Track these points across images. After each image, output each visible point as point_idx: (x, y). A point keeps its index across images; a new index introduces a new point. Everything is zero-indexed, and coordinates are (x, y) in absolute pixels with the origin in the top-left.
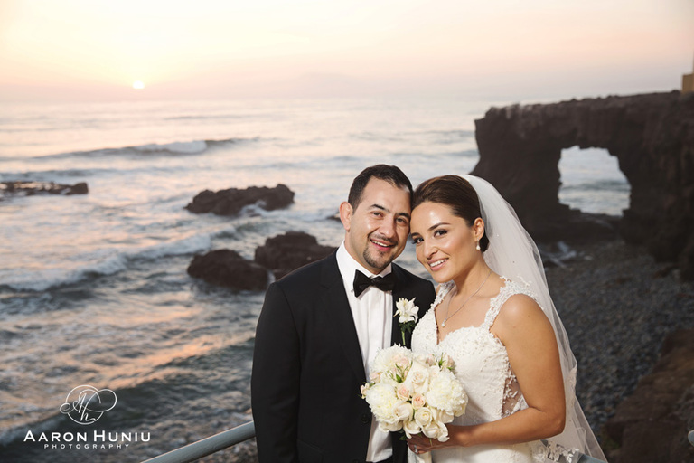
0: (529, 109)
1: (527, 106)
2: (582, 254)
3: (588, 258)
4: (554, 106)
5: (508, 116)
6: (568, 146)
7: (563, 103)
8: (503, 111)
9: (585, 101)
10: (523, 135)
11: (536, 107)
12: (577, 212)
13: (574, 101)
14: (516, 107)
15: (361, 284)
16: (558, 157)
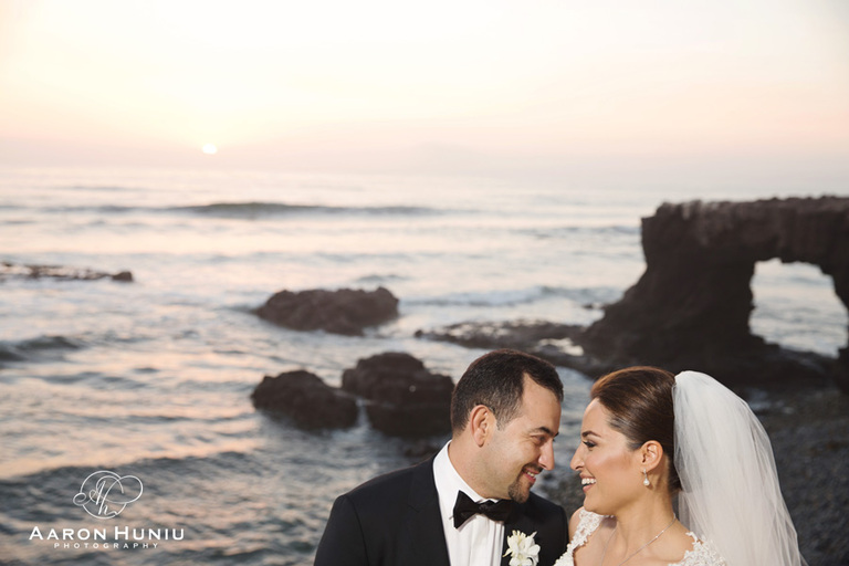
0: (715, 207)
1: (712, 203)
2: (779, 404)
3: (788, 410)
4: (748, 206)
5: (686, 214)
6: (766, 258)
7: (761, 202)
8: (679, 208)
9: (790, 200)
10: (704, 241)
11: (724, 204)
12: (775, 347)
13: (775, 200)
14: (696, 205)
15: (465, 510)
16: (750, 272)
